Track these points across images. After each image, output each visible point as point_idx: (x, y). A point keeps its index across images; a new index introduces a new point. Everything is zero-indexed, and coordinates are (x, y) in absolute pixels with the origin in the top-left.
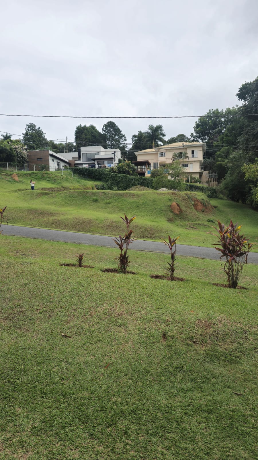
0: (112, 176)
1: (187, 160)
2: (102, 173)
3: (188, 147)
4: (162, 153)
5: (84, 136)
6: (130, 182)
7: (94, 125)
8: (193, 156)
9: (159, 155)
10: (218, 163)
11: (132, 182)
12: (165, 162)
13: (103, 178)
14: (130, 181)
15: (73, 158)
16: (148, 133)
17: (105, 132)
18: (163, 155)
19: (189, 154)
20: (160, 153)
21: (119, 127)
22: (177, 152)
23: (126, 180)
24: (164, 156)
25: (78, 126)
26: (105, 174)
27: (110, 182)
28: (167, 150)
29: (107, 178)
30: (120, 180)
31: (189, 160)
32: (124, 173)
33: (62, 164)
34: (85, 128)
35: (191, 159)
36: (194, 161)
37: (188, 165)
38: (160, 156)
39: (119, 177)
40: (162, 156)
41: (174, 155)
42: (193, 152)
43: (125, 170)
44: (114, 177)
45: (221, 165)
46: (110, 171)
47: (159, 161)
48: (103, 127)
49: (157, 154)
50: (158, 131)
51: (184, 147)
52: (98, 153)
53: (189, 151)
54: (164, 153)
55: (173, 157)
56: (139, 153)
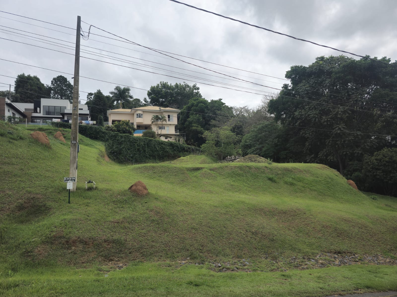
0: (112, 135)
1: (164, 123)
2: (99, 131)
3: (164, 111)
4: (140, 114)
5: (29, 87)
6: (134, 142)
7: (38, 77)
8: (169, 120)
9: (135, 116)
10: (194, 128)
12: (142, 123)
13: (100, 136)
15: (26, 109)
16: (115, 93)
17: (54, 85)
18: (139, 116)
19: (167, 119)
20: (137, 115)
21: (70, 83)
22: (155, 114)
23: (129, 140)
24: (142, 117)
25: (21, 75)
26: (103, 133)
27: (111, 142)
28: (144, 111)
29: (107, 137)
30: (123, 139)
32: (124, 132)
33: (17, 116)
34: (29, 78)
35: (168, 123)
36: (170, 125)
37: (164, 127)
38: (137, 117)
39: (122, 137)
40: (140, 117)
41: (153, 118)
42: (169, 116)
43: (126, 129)
44: (115, 136)
45: (196, 130)
46: (107, 130)
47: (137, 122)
48: (52, 80)
49: (133, 114)
50: (125, 92)
51: (161, 111)
52: (65, 108)
53: (166, 115)
54: (142, 114)
55: (152, 119)
56: (112, 111)
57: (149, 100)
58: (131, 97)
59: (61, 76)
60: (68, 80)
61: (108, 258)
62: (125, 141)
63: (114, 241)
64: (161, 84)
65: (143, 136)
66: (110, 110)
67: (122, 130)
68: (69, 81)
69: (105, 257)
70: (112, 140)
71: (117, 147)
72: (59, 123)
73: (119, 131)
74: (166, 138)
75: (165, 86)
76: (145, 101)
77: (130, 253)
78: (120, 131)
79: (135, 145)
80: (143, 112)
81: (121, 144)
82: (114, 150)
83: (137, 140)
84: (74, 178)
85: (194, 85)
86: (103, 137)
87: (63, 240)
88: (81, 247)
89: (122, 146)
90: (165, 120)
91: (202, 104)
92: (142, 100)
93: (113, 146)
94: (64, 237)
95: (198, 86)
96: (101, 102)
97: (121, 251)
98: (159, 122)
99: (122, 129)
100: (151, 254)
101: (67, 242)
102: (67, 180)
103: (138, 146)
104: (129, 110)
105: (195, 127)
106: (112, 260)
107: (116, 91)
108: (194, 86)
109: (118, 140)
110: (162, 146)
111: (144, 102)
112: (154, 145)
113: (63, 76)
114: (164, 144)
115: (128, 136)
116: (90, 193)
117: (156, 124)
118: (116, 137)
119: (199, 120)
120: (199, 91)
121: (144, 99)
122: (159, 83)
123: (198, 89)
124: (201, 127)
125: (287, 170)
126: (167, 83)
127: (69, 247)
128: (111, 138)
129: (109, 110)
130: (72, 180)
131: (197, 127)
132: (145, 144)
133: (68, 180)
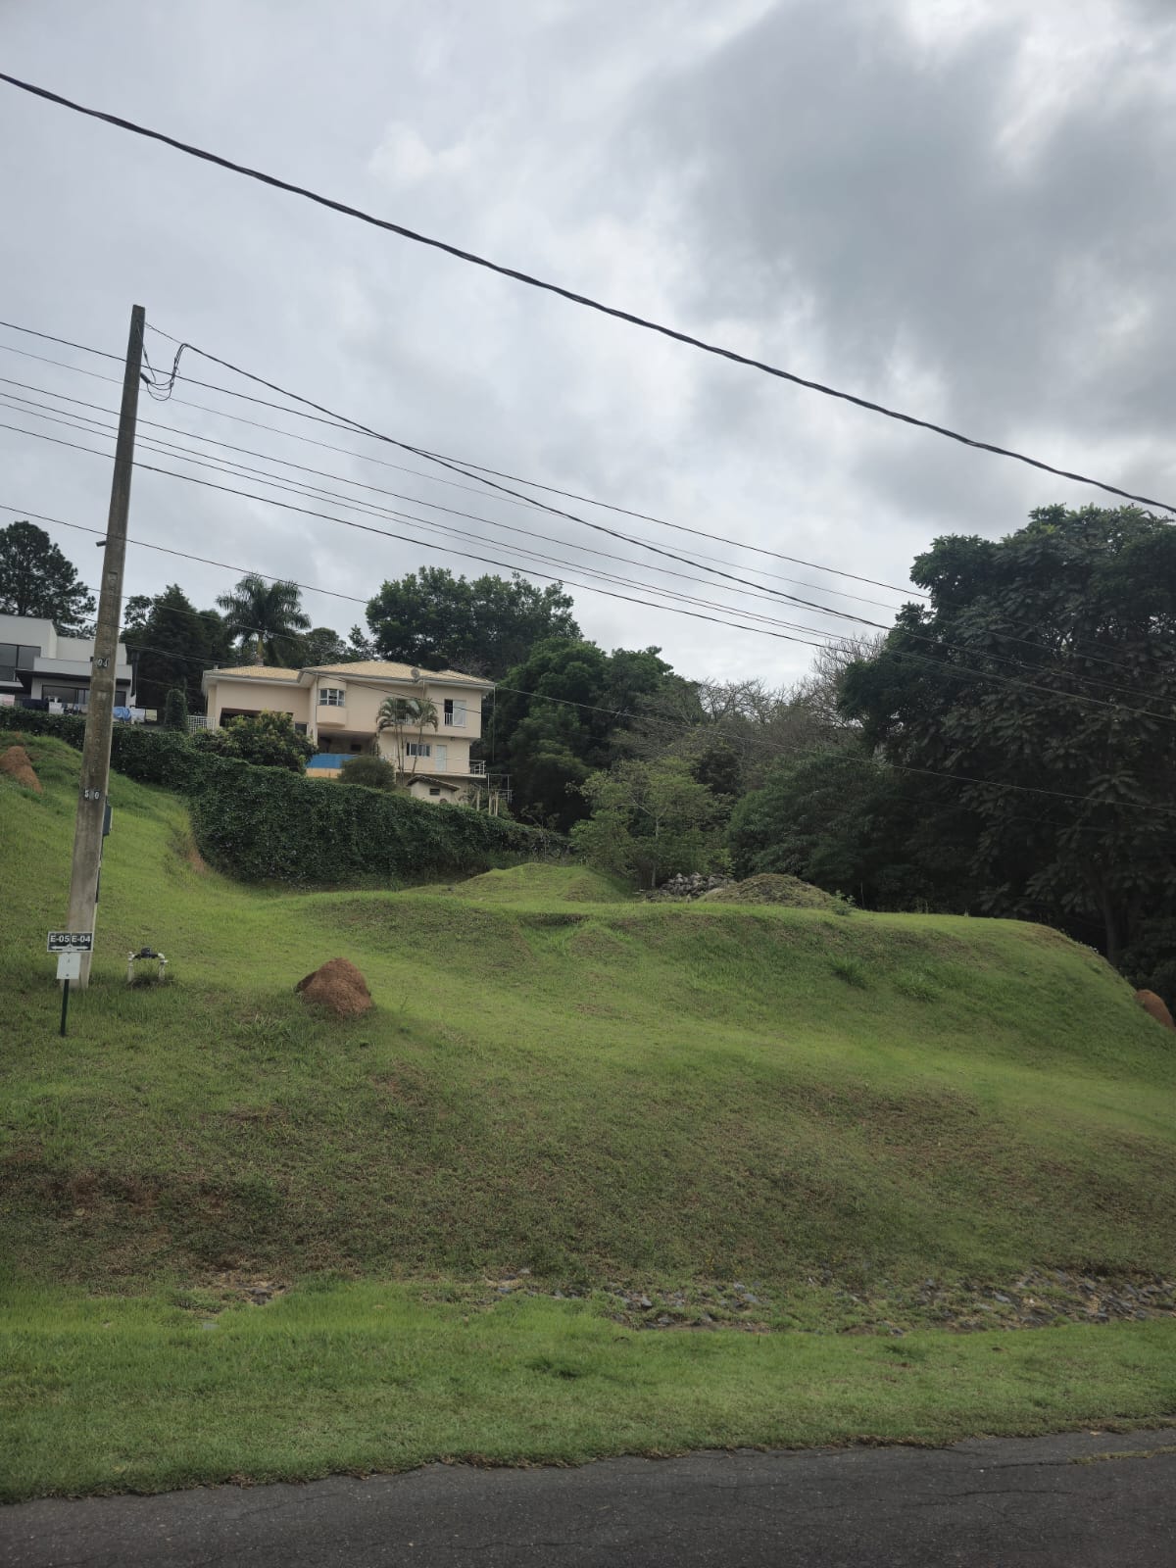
0: (219, 768)
1: (429, 729)
2: (168, 750)
3: (432, 685)
4: (333, 691)
6: (308, 802)
8: (448, 721)
9: (315, 696)
10: (544, 756)
11: (319, 802)
12: (343, 726)
13: (172, 771)
14: (307, 797)
16: (238, 604)
18: (332, 698)
19: (441, 714)
20: (324, 693)
22: (395, 696)
23: (287, 794)
24: (340, 704)
26: (186, 758)
27: (214, 795)
28: (352, 682)
29: (199, 776)
30: (263, 788)
31: (439, 733)
32: (269, 760)
35: (444, 730)
36: (452, 738)
37: (428, 748)
38: (323, 703)
39: (258, 778)
40: (333, 703)
41: (386, 708)
42: (449, 706)
43: (275, 748)
44: (232, 774)
45: (555, 763)
46: (200, 746)
47: (320, 721)
49: (308, 690)
50: (279, 603)
51: (418, 684)
52: (36, 651)
53: (437, 699)
54: (341, 693)
55: (381, 714)
56: (222, 675)
57: (371, 638)
58: (303, 622)
59: (25, 525)
60: (52, 543)
61: (213, 1259)
62: (268, 794)
63: (239, 1193)
64: (425, 578)
65: (341, 778)
66: (216, 670)
67: (259, 752)
68: (56, 545)
69: (204, 1252)
70: (219, 787)
71: (238, 818)
72: (12, 710)
73: (247, 754)
74: (434, 792)
75: (437, 581)
76: (357, 642)
77: (300, 1241)
78: (255, 753)
79: (307, 812)
80: (349, 682)
81: (253, 804)
82: (223, 828)
83: (321, 794)
84: (86, 935)
85: (553, 586)
86: (185, 776)
87: (42, 1181)
88: (109, 1208)
89: (260, 815)
90: (433, 720)
91: (577, 664)
92: (344, 635)
93: (221, 811)
94: (46, 1170)
95: (566, 591)
96: (179, 636)
97: (263, 1233)
98: (410, 727)
99: (261, 747)
100: (382, 1248)
101: (57, 1187)
102: (58, 944)
103: (321, 818)
104: (292, 674)
105: (549, 752)
106: (228, 1266)
107: (245, 597)
108: (553, 591)
109: (241, 790)
110: (416, 823)
111: (350, 644)
112: (386, 818)
113: (33, 526)
114: (427, 816)
115: (282, 775)
116: (146, 999)
117: (396, 735)
118: (236, 779)
119: (566, 725)
120: (569, 610)
121: (350, 632)
122: (416, 572)
123: (568, 602)
124: (575, 755)
125: (908, 941)
126: (449, 572)
127: (63, 1207)
128: (216, 783)
129: (212, 668)
130: (78, 944)
131: (559, 752)
132: (348, 813)
133: (64, 944)
